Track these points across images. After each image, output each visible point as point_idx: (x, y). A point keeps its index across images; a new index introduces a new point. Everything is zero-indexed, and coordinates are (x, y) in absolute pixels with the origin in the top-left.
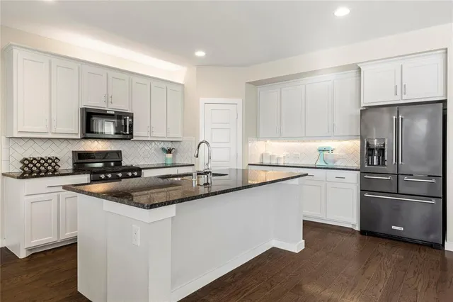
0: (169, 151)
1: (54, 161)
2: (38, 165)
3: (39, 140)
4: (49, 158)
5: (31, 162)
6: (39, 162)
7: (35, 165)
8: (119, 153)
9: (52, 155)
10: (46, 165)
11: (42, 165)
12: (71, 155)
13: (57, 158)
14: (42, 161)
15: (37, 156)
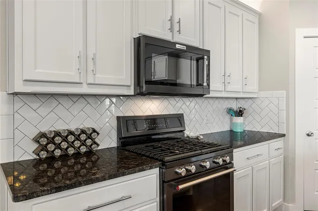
0: (240, 113)
1: (89, 137)
2: (64, 145)
3: (66, 98)
4: (83, 132)
5: (51, 141)
6: (65, 139)
7: (58, 146)
8: (180, 118)
9: (88, 124)
10: (77, 144)
11: (71, 145)
12: (115, 123)
13: (94, 131)
14: (71, 138)
15: (61, 127)
